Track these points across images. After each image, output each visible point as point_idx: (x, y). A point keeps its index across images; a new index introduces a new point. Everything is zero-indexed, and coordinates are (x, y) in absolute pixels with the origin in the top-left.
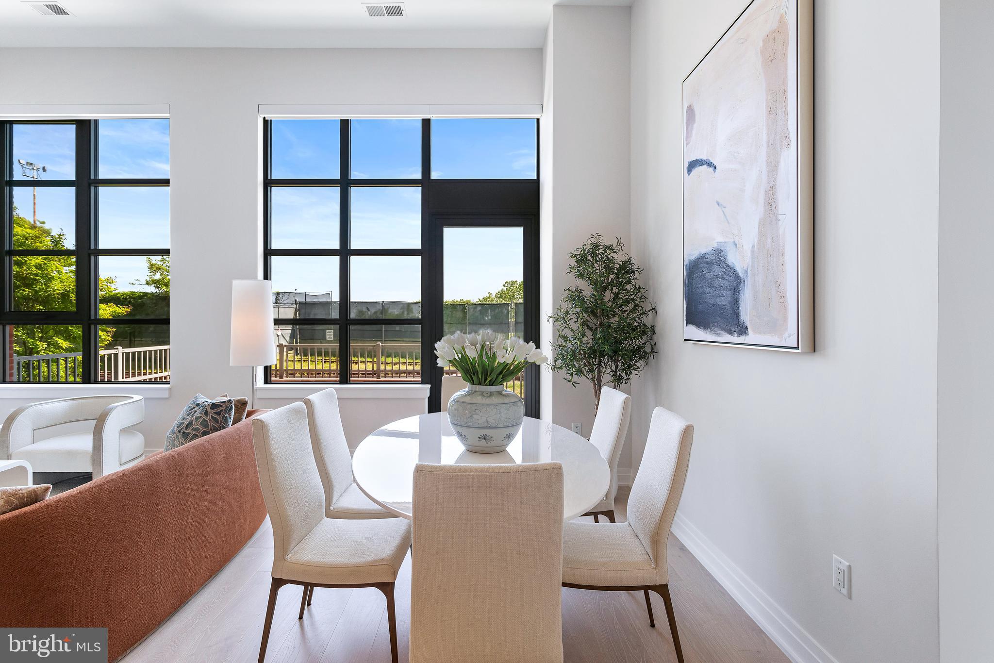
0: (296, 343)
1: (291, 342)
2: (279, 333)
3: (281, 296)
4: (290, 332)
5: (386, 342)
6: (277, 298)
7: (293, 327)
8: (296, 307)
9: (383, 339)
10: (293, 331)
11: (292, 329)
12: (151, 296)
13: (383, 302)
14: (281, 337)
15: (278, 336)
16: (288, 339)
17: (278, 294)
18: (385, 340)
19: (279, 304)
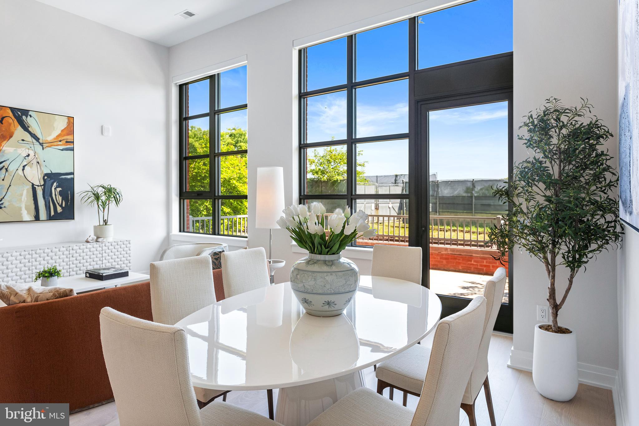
0: (403, 214)
1: (399, 213)
2: (390, 206)
3: (398, 177)
4: (398, 205)
5: (476, 215)
6: (396, 179)
7: (401, 201)
8: (403, 186)
9: (473, 212)
10: (401, 205)
11: (400, 203)
12: (309, 180)
13: (473, 180)
14: (392, 209)
15: (389, 208)
16: (397, 210)
17: (396, 176)
18: (475, 213)
19: (398, 183)
